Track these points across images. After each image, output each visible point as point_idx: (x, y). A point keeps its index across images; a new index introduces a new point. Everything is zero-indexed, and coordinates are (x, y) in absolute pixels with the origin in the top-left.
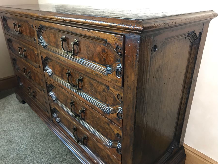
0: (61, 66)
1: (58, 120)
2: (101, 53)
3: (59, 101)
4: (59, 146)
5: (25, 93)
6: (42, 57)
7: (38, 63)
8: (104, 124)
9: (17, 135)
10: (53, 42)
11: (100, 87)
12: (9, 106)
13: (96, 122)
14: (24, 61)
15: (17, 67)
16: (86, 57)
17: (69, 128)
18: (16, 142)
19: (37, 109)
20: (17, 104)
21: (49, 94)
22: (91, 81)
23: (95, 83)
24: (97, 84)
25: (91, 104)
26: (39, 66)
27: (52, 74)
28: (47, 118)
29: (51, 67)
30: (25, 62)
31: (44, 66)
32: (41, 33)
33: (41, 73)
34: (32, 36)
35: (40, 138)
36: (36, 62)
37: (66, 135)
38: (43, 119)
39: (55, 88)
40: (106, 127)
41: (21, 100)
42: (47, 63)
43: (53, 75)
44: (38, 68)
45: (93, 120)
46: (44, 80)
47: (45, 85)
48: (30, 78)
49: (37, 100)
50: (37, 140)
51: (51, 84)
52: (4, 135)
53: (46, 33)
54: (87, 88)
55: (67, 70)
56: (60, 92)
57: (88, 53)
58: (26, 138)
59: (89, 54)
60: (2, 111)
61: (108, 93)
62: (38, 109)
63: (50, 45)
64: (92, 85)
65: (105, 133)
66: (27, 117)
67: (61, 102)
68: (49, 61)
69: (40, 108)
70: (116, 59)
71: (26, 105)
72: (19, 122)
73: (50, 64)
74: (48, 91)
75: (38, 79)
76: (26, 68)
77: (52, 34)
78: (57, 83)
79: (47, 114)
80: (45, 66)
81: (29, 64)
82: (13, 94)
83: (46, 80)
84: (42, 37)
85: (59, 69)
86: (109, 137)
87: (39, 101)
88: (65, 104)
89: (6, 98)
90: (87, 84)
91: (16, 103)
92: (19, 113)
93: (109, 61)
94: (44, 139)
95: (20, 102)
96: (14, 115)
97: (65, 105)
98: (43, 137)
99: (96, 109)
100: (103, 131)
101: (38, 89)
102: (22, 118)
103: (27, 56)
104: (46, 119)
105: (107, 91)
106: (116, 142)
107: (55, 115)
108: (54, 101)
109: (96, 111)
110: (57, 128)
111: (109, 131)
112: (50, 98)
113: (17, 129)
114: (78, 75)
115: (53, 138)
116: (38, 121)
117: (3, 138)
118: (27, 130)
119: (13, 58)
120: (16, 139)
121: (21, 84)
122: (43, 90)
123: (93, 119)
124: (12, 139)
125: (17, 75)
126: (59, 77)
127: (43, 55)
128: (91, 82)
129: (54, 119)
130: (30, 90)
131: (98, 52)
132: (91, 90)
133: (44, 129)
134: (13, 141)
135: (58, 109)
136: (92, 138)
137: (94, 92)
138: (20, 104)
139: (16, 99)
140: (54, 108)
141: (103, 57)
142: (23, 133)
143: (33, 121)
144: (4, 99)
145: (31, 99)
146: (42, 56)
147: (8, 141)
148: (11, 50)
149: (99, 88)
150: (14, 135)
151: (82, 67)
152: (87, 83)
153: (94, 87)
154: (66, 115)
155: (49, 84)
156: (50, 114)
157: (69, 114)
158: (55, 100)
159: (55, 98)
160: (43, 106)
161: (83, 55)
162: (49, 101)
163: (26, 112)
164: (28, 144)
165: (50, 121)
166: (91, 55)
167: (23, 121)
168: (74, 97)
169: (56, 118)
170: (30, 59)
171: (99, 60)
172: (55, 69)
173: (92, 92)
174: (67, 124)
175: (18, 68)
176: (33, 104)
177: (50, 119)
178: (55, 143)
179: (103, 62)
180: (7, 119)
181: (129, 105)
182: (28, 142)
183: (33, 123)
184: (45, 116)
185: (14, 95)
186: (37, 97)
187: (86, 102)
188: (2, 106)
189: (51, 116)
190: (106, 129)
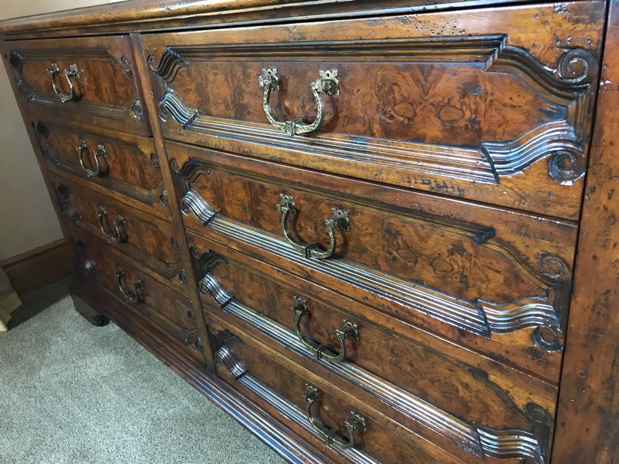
0: (249, 183)
1: (238, 369)
2: (456, 102)
3: (244, 304)
4: (248, 457)
5: (106, 290)
6: (171, 162)
7: (155, 188)
8: (450, 370)
9: (101, 432)
10: (220, 101)
11: (435, 236)
12: (59, 339)
13: (413, 366)
14: (101, 187)
15: (71, 212)
16: (375, 131)
17: (285, 394)
18: (104, 455)
19: (154, 340)
20: (84, 330)
21: (199, 287)
22: (392, 221)
23: (412, 224)
24: (422, 226)
25: (395, 305)
26: (161, 196)
27: (214, 216)
28: (197, 367)
29: (208, 194)
30: (104, 190)
31: (180, 193)
32: (170, 79)
33: (170, 218)
34: (121, 98)
35: (179, 433)
36: (144, 185)
37: (274, 417)
38: (180, 369)
39: (227, 263)
40: (461, 383)
41: (94, 313)
42: (192, 180)
43: (218, 220)
44: (155, 204)
45: (394, 359)
46: (181, 241)
47: (185, 257)
48: (124, 240)
49: (152, 311)
50: (170, 441)
51: (210, 251)
52: (58, 436)
53: (189, 74)
54: (369, 248)
55: (276, 193)
56: (246, 274)
57: (385, 113)
58: (133, 438)
59: (392, 117)
60: (38, 357)
61: (475, 257)
62: (159, 340)
63: (209, 114)
64: (391, 234)
65: (455, 405)
66: (123, 367)
67: (250, 307)
68: (201, 174)
69: (165, 337)
70: (541, 110)
71: (113, 328)
72: (101, 387)
73: (205, 182)
74: (199, 276)
75: (155, 242)
76: (105, 210)
77: (215, 74)
78: (239, 244)
79: (196, 352)
80: (184, 194)
81: (118, 196)
82: (62, 300)
83: (188, 239)
84: (172, 91)
85: (242, 195)
86: (474, 416)
87: (160, 313)
88: (266, 313)
89: (43, 315)
90: (371, 234)
91: (78, 325)
92: (96, 359)
93: (499, 126)
94: (193, 436)
95: (90, 321)
96: (80, 365)
97: (268, 316)
98: (188, 429)
99: (419, 322)
100: (444, 396)
101: (155, 275)
102: (106, 373)
103: (108, 170)
104: (191, 368)
105: (471, 251)
106: (510, 434)
107: (224, 353)
108: (223, 306)
109: (421, 326)
110: (236, 396)
111: (473, 394)
112: (206, 297)
113: (98, 410)
114: (328, 204)
115: (222, 431)
116: (160, 378)
117: (58, 447)
118: (132, 410)
119: (57, 185)
120: (102, 447)
121: (88, 266)
122: (178, 275)
123: (396, 355)
124: (87, 447)
125: (72, 238)
126: (243, 221)
127: (176, 155)
128: (390, 224)
129: (222, 368)
130: (122, 282)
131: (441, 99)
132: (390, 253)
133: (185, 402)
134: (93, 453)
135: (243, 333)
136: (397, 426)
137: (402, 260)
138: (92, 329)
139: (77, 314)
140: (221, 329)
141: (468, 114)
142: (119, 422)
143: (145, 380)
144: (36, 317)
145: (130, 307)
146: (171, 160)
147: (74, 456)
148: (48, 160)
149: (431, 242)
150: (90, 433)
151: (363, 168)
152: (370, 231)
153: (405, 243)
154: (274, 352)
155: (202, 252)
156: (208, 350)
157: (288, 347)
158: (227, 303)
159: (227, 298)
160: (178, 328)
161: (359, 126)
162: (202, 308)
163: (117, 353)
164: (144, 458)
165: (207, 374)
166: (402, 119)
167: (111, 382)
168: (311, 287)
169: (229, 363)
170: (120, 178)
171: (444, 130)
172: (226, 199)
173: (394, 259)
174: (278, 381)
175: (76, 215)
176: (138, 324)
177: (206, 366)
178: (233, 445)
179: (467, 136)
180: (61, 382)
181: (608, 291)
182: (143, 451)
183: (145, 385)
184: (189, 360)
185: (67, 302)
186: (150, 300)
187: (370, 297)
188: (34, 340)
189: (210, 358)
190: (460, 388)
